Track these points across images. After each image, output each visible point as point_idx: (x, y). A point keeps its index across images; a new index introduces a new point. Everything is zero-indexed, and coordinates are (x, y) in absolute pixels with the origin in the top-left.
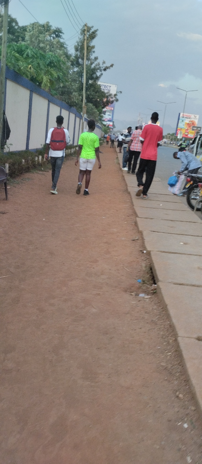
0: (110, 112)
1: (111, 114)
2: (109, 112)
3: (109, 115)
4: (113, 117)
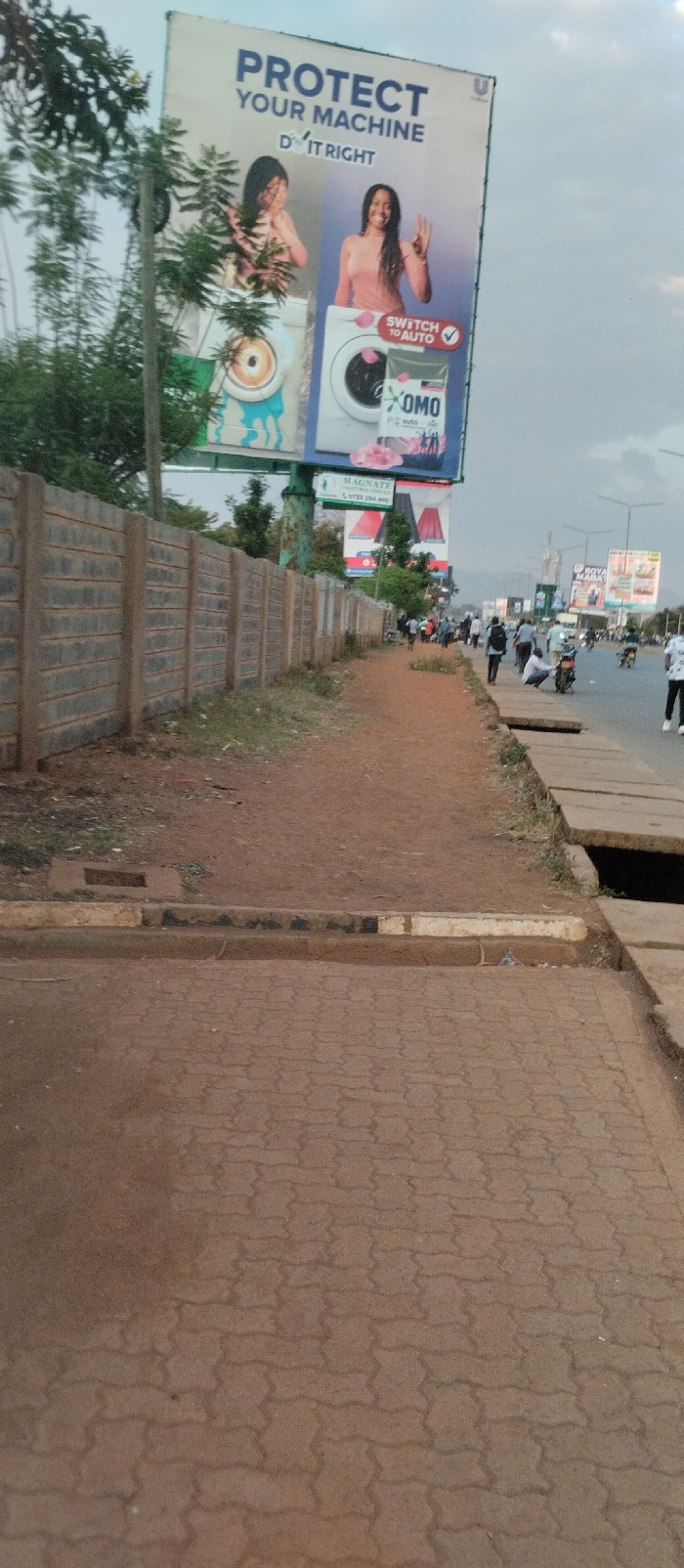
0: (425, 376)
1: (442, 395)
2: (414, 373)
3: (423, 405)
4: (456, 426)
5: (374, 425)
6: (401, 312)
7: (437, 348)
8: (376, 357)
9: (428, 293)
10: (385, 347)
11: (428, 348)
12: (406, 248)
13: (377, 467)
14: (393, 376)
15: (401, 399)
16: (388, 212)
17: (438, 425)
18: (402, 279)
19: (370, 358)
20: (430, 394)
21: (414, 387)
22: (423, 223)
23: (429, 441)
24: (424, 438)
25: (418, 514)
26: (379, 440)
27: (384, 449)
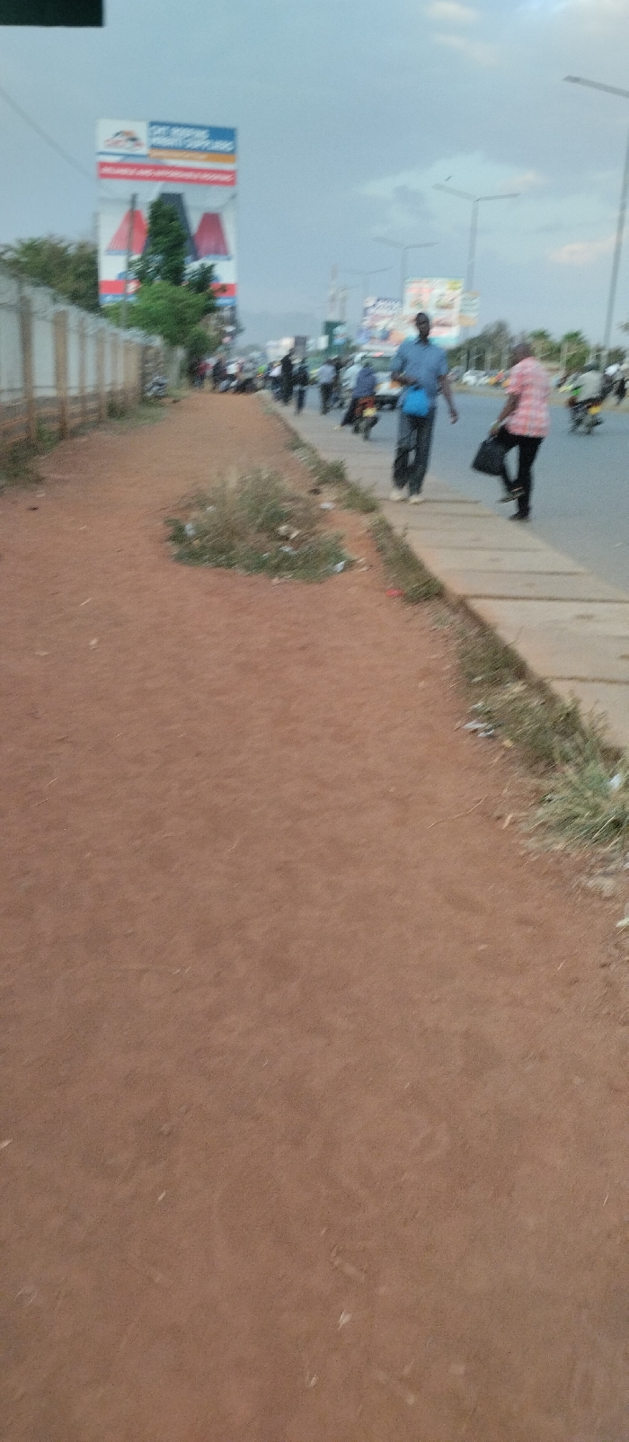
25: (194, 220)
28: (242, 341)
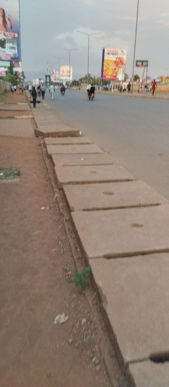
0: (13, 43)
1: (16, 46)
2: (11, 42)
3: (13, 48)
4: (19, 51)
5: (5, 52)
6: (7, 31)
7: (14, 37)
8: (4, 40)
9: (11, 28)
10: (5, 38)
11: (13, 38)
12: (7, 20)
13: (6, 59)
14: (7, 43)
15: (9, 47)
16: (3, 13)
17: (16, 51)
18: (7, 25)
19: (3, 40)
20: (14, 46)
21: (11, 45)
22: (9, 15)
23: (15, 55)
24: (14, 54)
26: (6, 55)
27: (7, 56)
28: (26, 80)
